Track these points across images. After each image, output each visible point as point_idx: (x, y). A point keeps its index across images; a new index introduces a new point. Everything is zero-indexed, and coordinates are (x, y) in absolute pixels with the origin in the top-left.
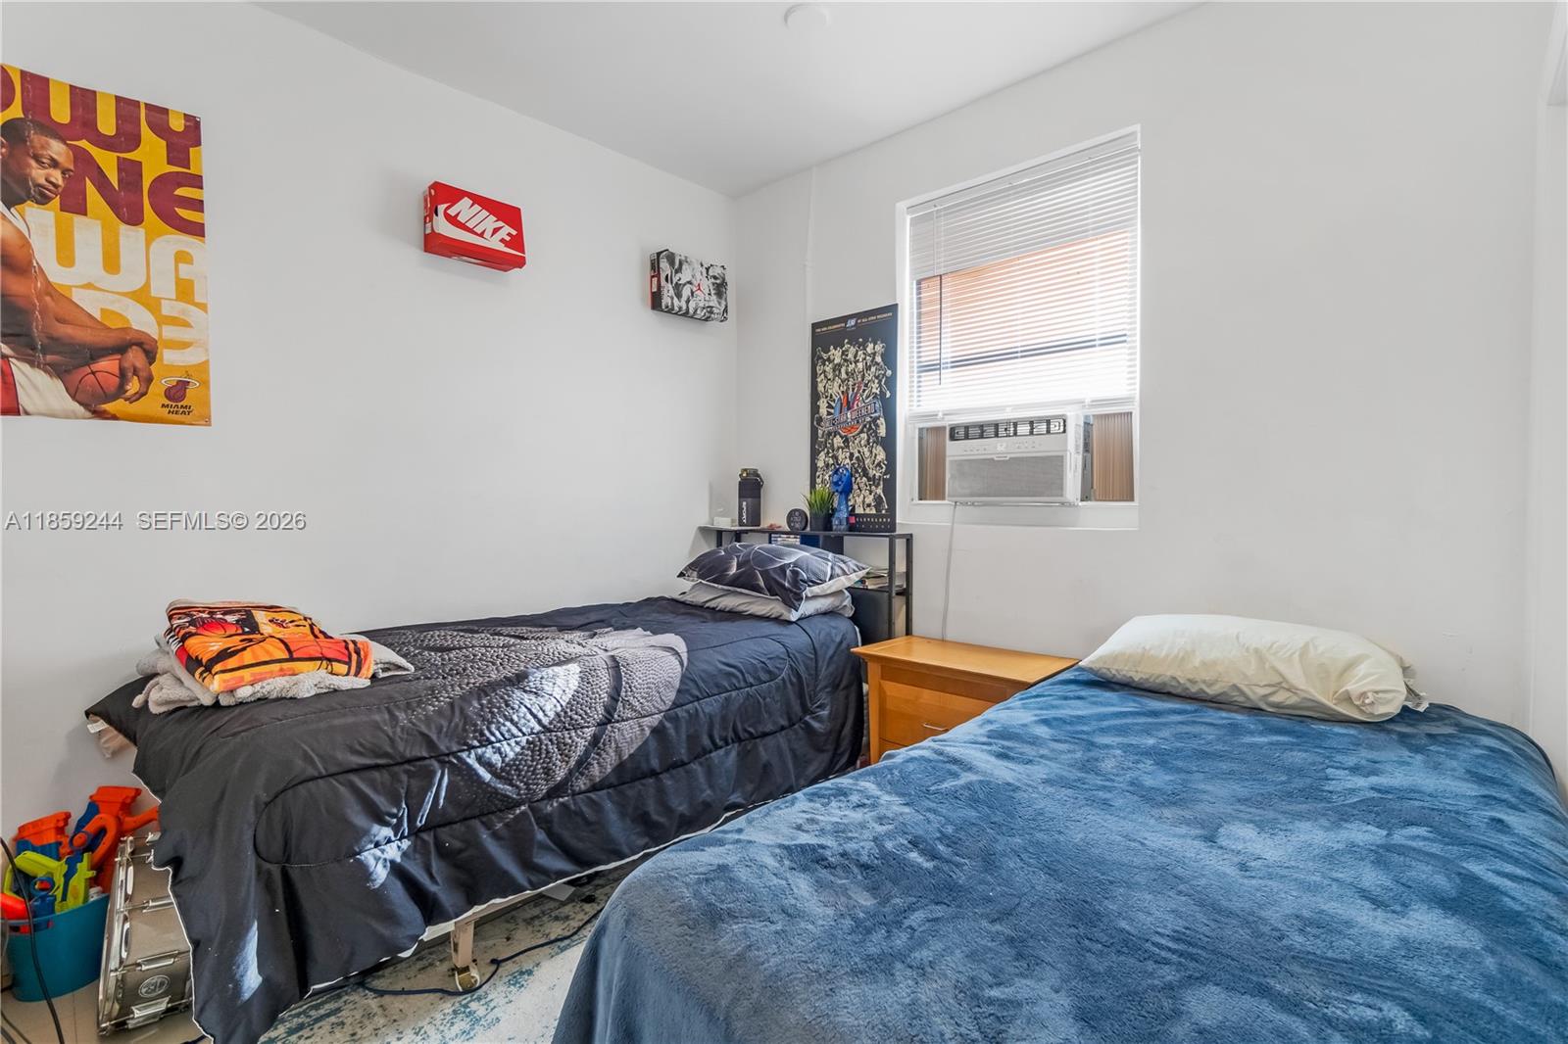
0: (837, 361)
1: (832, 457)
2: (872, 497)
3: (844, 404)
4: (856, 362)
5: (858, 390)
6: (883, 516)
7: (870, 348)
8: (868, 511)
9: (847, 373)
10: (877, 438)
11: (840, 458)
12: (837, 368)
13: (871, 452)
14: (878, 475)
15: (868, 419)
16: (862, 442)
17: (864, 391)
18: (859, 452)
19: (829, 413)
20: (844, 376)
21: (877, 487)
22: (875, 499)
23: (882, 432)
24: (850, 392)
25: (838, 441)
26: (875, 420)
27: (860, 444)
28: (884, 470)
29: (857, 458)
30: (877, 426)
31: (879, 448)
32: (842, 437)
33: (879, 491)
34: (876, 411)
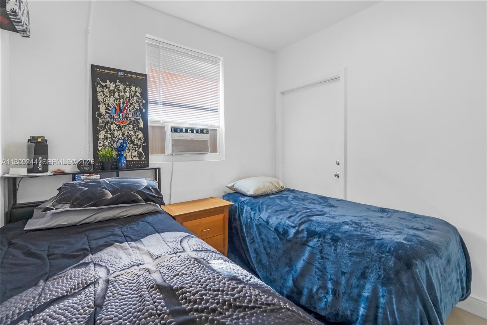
0: (111, 88)
1: (110, 134)
2: (136, 153)
3: (118, 109)
4: (125, 92)
5: (127, 104)
6: (143, 161)
7: (133, 88)
8: (134, 159)
9: (119, 96)
10: (139, 128)
11: (116, 135)
12: (112, 92)
13: (135, 133)
14: (139, 143)
15: (134, 119)
16: (130, 129)
17: (130, 106)
18: (128, 133)
19: (106, 112)
20: (117, 96)
21: (139, 148)
22: (138, 153)
23: (141, 125)
24: (122, 105)
25: (113, 127)
26: (137, 120)
27: (128, 129)
28: (143, 141)
29: (127, 136)
30: (138, 123)
31: (140, 132)
32: (117, 125)
33: (141, 150)
34: (137, 116)
